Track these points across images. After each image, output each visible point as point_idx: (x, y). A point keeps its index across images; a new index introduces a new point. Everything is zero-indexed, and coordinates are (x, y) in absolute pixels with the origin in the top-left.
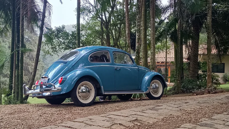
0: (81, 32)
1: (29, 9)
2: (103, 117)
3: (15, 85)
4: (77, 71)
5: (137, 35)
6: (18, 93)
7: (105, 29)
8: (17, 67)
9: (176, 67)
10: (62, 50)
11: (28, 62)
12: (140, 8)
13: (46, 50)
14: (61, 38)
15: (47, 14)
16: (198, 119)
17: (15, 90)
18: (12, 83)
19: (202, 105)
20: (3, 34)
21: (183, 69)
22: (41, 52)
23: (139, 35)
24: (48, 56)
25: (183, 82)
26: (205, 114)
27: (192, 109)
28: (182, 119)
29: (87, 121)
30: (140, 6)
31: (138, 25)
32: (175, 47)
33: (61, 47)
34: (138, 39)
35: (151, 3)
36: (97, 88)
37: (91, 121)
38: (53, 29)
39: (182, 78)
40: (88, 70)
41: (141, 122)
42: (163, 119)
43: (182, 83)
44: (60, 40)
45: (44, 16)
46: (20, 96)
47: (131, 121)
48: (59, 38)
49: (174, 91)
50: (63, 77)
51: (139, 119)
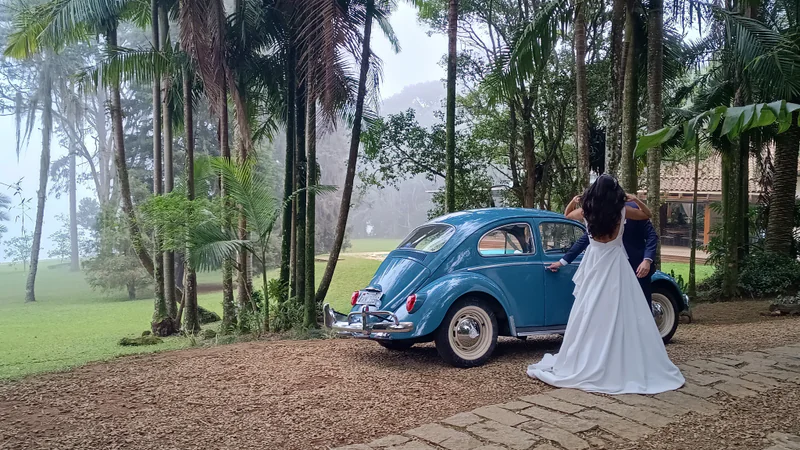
0: (457, 128)
1: (327, 85)
2: (513, 411)
3: (294, 266)
4: (451, 279)
5: (609, 156)
6: (302, 284)
7: (519, 118)
8: (301, 220)
9: (727, 217)
10: (409, 174)
11: (327, 204)
12: (617, 80)
13: (369, 173)
14: (406, 142)
15: (368, 85)
16: (763, 434)
17: (294, 277)
18: (288, 263)
19: (783, 375)
20: (264, 137)
21: (747, 223)
22: (357, 181)
23: (614, 154)
24: (373, 190)
25: (744, 265)
26: (785, 417)
27: (753, 394)
28: (719, 431)
29: (475, 427)
30: (618, 75)
31: (610, 129)
32: (723, 162)
33: (404, 166)
34: (609, 165)
35: (652, 60)
36: (497, 319)
37: (483, 425)
38: (385, 122)
39: (743, 252)
40: (475, 277)
41: (606, 436)
42: (665, 430)
43: (741, 269)
44: (403, 147)
45: (363, 92)
46: (307, 292)
47: (581, 432)
48: (399, 141)
49: (716, 290)
50: (416, 295)
51: (603, 425)
